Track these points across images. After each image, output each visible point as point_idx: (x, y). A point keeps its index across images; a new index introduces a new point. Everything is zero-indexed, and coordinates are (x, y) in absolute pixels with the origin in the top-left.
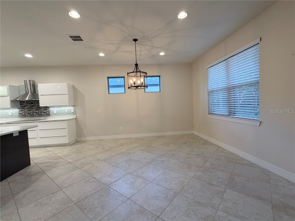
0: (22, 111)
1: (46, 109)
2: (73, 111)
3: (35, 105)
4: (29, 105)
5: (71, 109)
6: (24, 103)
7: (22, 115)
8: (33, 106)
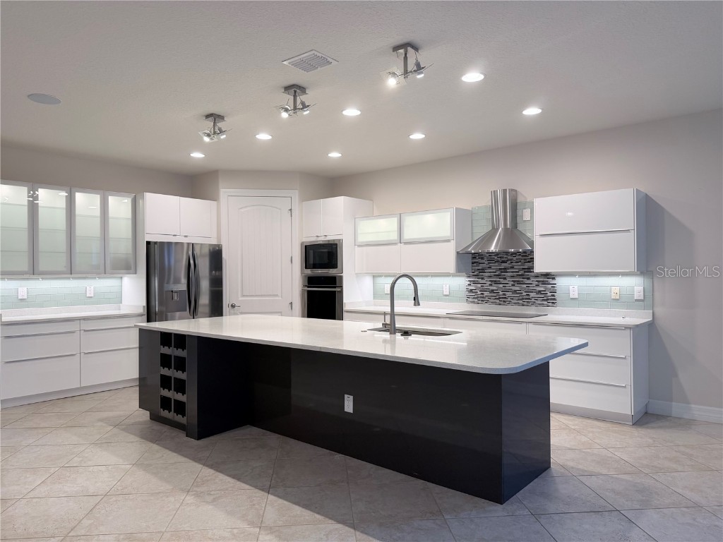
0: (475, 283)
1: (544, 283)
2: (642, 293)
3: (512, 267)
4: (495, 266)
5: (635, 285)
6: (482, 258)
7: (475, 296)
8: (505, 270)
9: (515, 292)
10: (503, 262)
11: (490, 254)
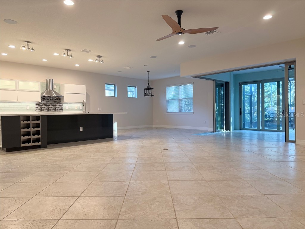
0: (39, 105)
3: (51, 101)
9: (52, 108)
10: (48, 99)
11: (44, 96)
